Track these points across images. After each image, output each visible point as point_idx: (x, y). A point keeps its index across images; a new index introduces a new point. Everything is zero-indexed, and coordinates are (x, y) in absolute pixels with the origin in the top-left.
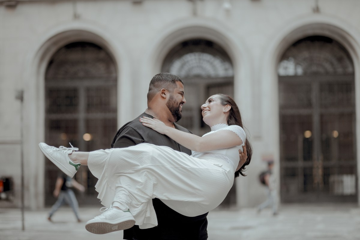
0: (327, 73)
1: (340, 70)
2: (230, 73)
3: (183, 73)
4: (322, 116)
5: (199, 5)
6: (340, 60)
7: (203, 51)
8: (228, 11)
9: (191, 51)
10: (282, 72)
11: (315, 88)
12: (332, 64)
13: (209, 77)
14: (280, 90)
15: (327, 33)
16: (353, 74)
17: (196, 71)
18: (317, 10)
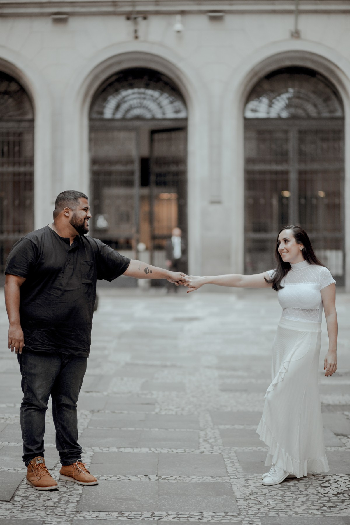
0: (309, 117)
1: (326, 114)
2: (182, 115)
3: (119, 115)
4: (301, 173)
5: (142, 24)
6: (327, 100)
7: (147, 86)
8: (179, 32)
9: (131, 86)
10: (249, 115)
11: (293, 136)
12: (315, 106)
13: (153, 119)
14: (246, 139)
15: (309, 65)
16: (342, 119)
17: (136, 112)
18: (296, 35)
